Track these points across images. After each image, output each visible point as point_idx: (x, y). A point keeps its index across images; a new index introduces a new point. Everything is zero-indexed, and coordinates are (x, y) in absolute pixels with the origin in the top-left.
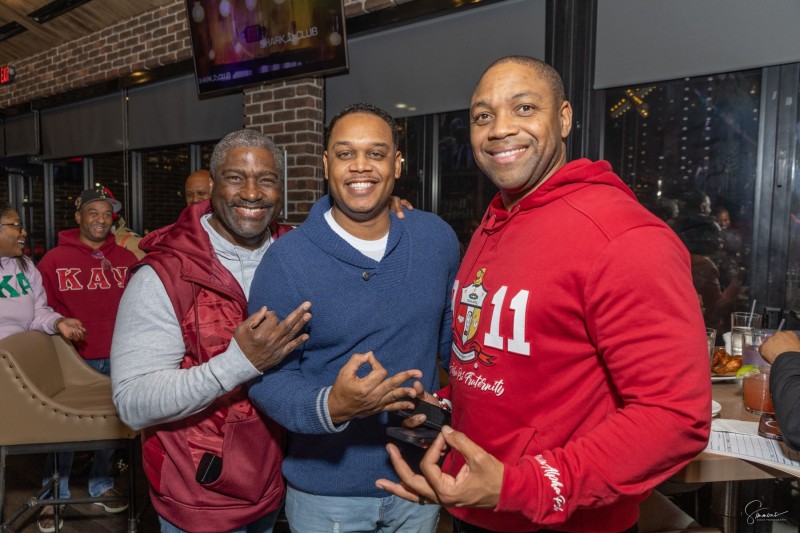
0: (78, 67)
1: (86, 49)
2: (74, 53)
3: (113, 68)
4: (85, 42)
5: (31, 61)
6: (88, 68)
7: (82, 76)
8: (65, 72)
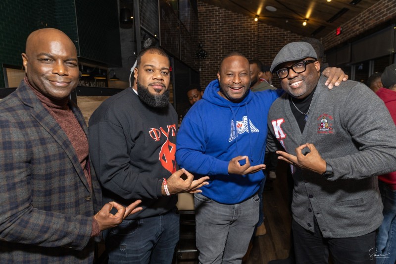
1: (375, 10)
2: (369, 13)
3: (388, 15)
4: (375, 7)
5: (350, 23)
6: (375, 19)
7: (372, 23)
8: (364, 23)
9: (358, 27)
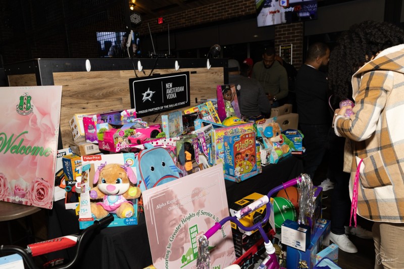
0: (198, 18)
2: (195, 13)
3: (215, 18)
5: (173, 15)
6: (202, 18)
9: (183, 21)
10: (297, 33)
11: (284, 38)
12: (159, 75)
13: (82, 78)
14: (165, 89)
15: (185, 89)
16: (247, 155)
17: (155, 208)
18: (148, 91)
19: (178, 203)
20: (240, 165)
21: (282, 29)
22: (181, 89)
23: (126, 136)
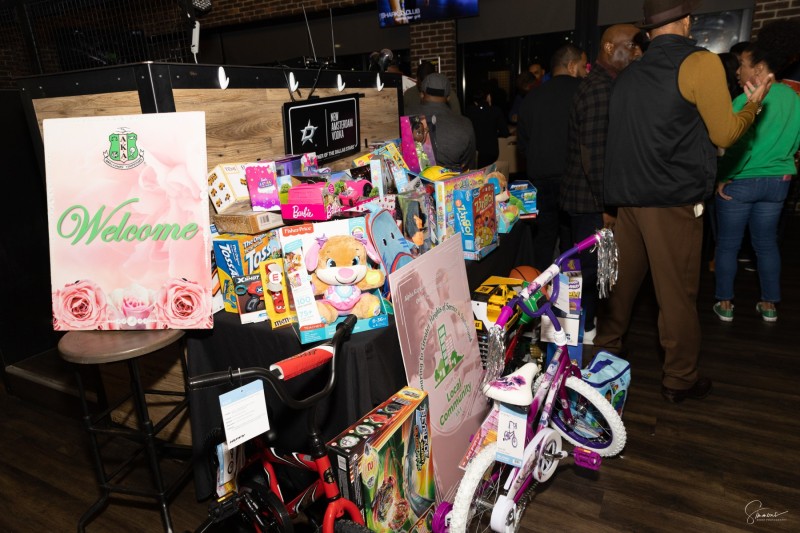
0: (265, 6)
8: (252, 8)
9: (237, 10)
10: (447, 38)
11: (425, 46)
12: (318, 99)
13: (215, 100)
14: (330, 123)
15: (354, 124)
16: (487, 219)
17: (404, 300)
18: (309, 127)
19: (424, 293)
20: (480, 234)
21: (422, 32)
22: (349, 123)
23: (337, 194)
